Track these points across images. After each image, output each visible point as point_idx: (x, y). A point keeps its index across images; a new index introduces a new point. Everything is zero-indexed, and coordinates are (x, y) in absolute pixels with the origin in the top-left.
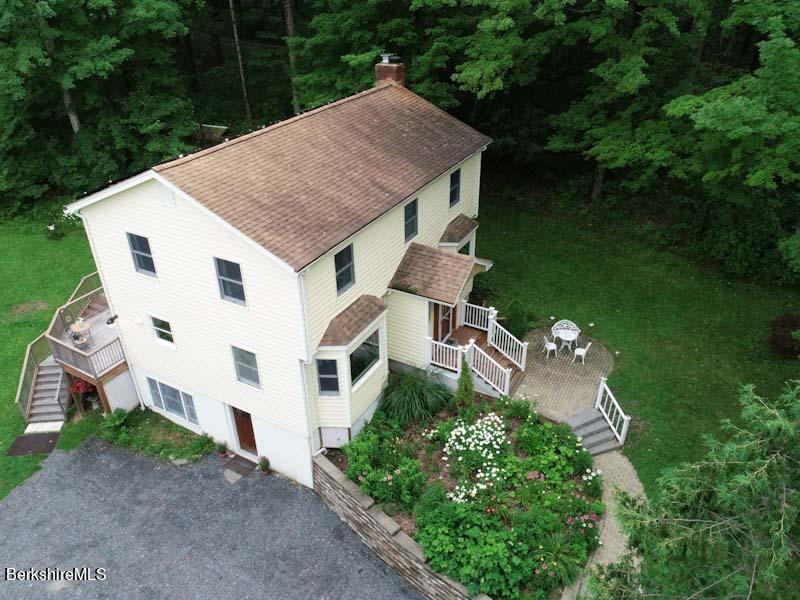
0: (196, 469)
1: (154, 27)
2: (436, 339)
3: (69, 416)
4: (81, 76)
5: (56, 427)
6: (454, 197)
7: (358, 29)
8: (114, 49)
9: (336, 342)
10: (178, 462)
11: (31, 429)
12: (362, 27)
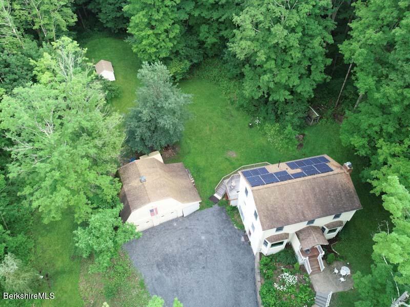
0: (238, 231)
3: (223, 198)
5: (219, 198)
6: (336, 218)
10: (236, 227)
11: (215, 195)
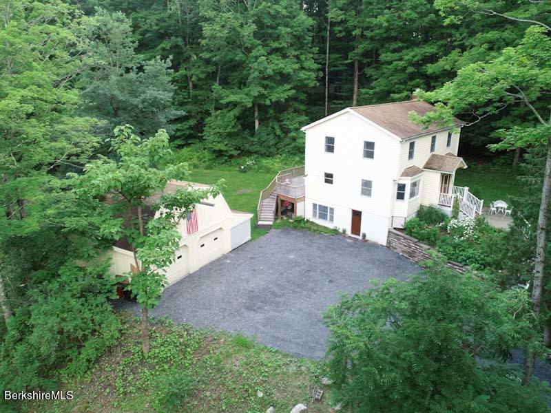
1: (306, 82)
2: (441, 192)
3: (275, 220)
4: (273, 100)
5: (271, 223)
6: (448, 144)
7: (398, 84)
8: (289, 90)
9: (407, 175)
10: (326, 235)
11: (260, 223)
12: (401, 83)
